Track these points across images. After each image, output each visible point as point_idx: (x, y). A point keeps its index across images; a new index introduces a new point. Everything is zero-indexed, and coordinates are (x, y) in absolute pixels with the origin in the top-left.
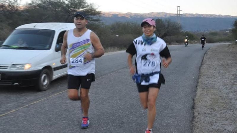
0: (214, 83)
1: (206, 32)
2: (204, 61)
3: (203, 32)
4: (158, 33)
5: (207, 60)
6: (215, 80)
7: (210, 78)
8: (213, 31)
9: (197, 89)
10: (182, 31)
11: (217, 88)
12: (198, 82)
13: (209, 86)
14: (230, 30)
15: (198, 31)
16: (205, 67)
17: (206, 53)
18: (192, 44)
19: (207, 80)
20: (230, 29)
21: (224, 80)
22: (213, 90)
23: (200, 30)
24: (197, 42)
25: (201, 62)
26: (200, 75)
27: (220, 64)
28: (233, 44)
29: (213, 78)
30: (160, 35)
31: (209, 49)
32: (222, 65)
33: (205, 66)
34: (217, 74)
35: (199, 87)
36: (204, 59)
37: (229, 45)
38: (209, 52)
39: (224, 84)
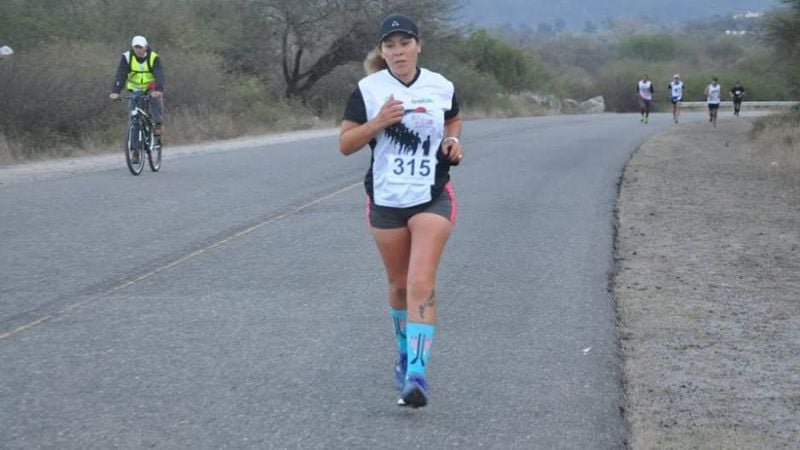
0: (725, 383)
1: (604, 35)
2: (622, 234)
3: (578, 34)
4: (291, 38)
5: (643, 227)
6: (730, 364)
7: (693, 352)
8: (647, 31)
9: (628, 427)
10: (453, 25)
11: (757, 421)
12: (623, 383)
13: (699, 409)
14: (750, 25)
15: (544, 28)
16: (640, 279)
17: (621, 178)
18: (515, 115)
19: (679, 369)
20: (750, 15)
21: (782, 366)
22: (731, 432)
23: (560, 24)
24: (546, 105)
25: (607, 239)
26: (626, 330)
27: (734, 257)
28: (785, 119)
29: (711, 351)
30: (306, 53)
31: (637, 150)
32: (746, 262)
33: (638, 270)
34: (730, 323)
35: (636, 416)
36: (622, 220)
37: (759, 125)
38: (641, 174)
39: (790, 393)
